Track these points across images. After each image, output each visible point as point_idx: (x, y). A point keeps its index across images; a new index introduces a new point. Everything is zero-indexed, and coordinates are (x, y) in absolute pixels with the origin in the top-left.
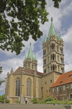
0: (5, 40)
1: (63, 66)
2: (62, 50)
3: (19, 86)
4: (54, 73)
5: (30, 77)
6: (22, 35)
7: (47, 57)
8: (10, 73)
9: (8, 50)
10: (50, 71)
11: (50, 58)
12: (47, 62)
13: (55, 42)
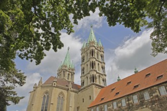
0: (26, 48)
1: (104, 77)
2: (102, 56)
3: (47, 104)
4: (94, 86)
5: (63, 91)
6: (44, 44)
7: (86, 64)
8: (37, 85)
9: (27, 59)
10: (89, 84)
11: (89, 66)
12: (85, 71)
13: (94, 48)
